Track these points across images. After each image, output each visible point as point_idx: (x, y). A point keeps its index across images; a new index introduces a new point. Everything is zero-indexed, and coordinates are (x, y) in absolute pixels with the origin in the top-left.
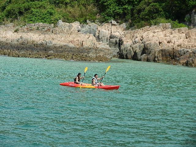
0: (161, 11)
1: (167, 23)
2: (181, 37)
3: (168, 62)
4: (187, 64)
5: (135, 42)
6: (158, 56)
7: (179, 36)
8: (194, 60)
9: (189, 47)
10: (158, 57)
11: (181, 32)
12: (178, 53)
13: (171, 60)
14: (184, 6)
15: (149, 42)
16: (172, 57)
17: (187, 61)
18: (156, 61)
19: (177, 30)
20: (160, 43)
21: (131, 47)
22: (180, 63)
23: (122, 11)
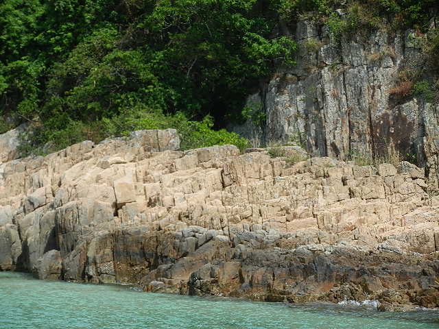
0: (149, 82)
1: (163, 127)
2: (203, 184)
3: (135, 281)
4: (193, 289)
5: (32, 204)
6: (98, 256)
7: (194, 179)
8: (217, 270)
9: (221, 221)
10: (98, 261)
11: (208, 164)
12: (171, 247)
13: (147, 270)
14: (236, 63)
15: (74, 202)
16: (152, 260)
17: (193, 276)
18: (90, 277)
19: (191, 156)
20: (117, 207)
21: (14, 222)
22: (170, 283)
23: (7, 82)
